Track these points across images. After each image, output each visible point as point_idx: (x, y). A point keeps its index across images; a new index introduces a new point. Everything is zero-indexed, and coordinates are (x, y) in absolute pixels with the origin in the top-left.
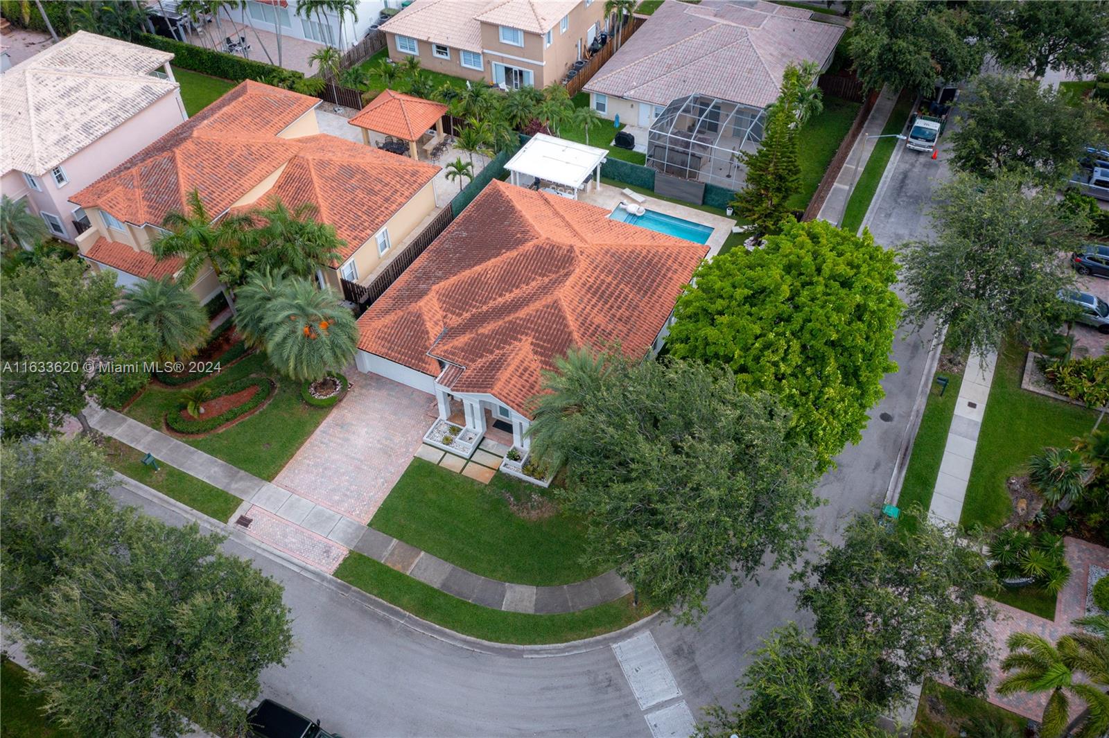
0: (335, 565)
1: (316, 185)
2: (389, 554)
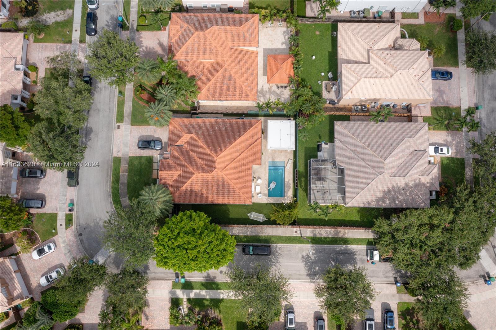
0: (116, 156)
1: (218, 74)
2: (124, 166)
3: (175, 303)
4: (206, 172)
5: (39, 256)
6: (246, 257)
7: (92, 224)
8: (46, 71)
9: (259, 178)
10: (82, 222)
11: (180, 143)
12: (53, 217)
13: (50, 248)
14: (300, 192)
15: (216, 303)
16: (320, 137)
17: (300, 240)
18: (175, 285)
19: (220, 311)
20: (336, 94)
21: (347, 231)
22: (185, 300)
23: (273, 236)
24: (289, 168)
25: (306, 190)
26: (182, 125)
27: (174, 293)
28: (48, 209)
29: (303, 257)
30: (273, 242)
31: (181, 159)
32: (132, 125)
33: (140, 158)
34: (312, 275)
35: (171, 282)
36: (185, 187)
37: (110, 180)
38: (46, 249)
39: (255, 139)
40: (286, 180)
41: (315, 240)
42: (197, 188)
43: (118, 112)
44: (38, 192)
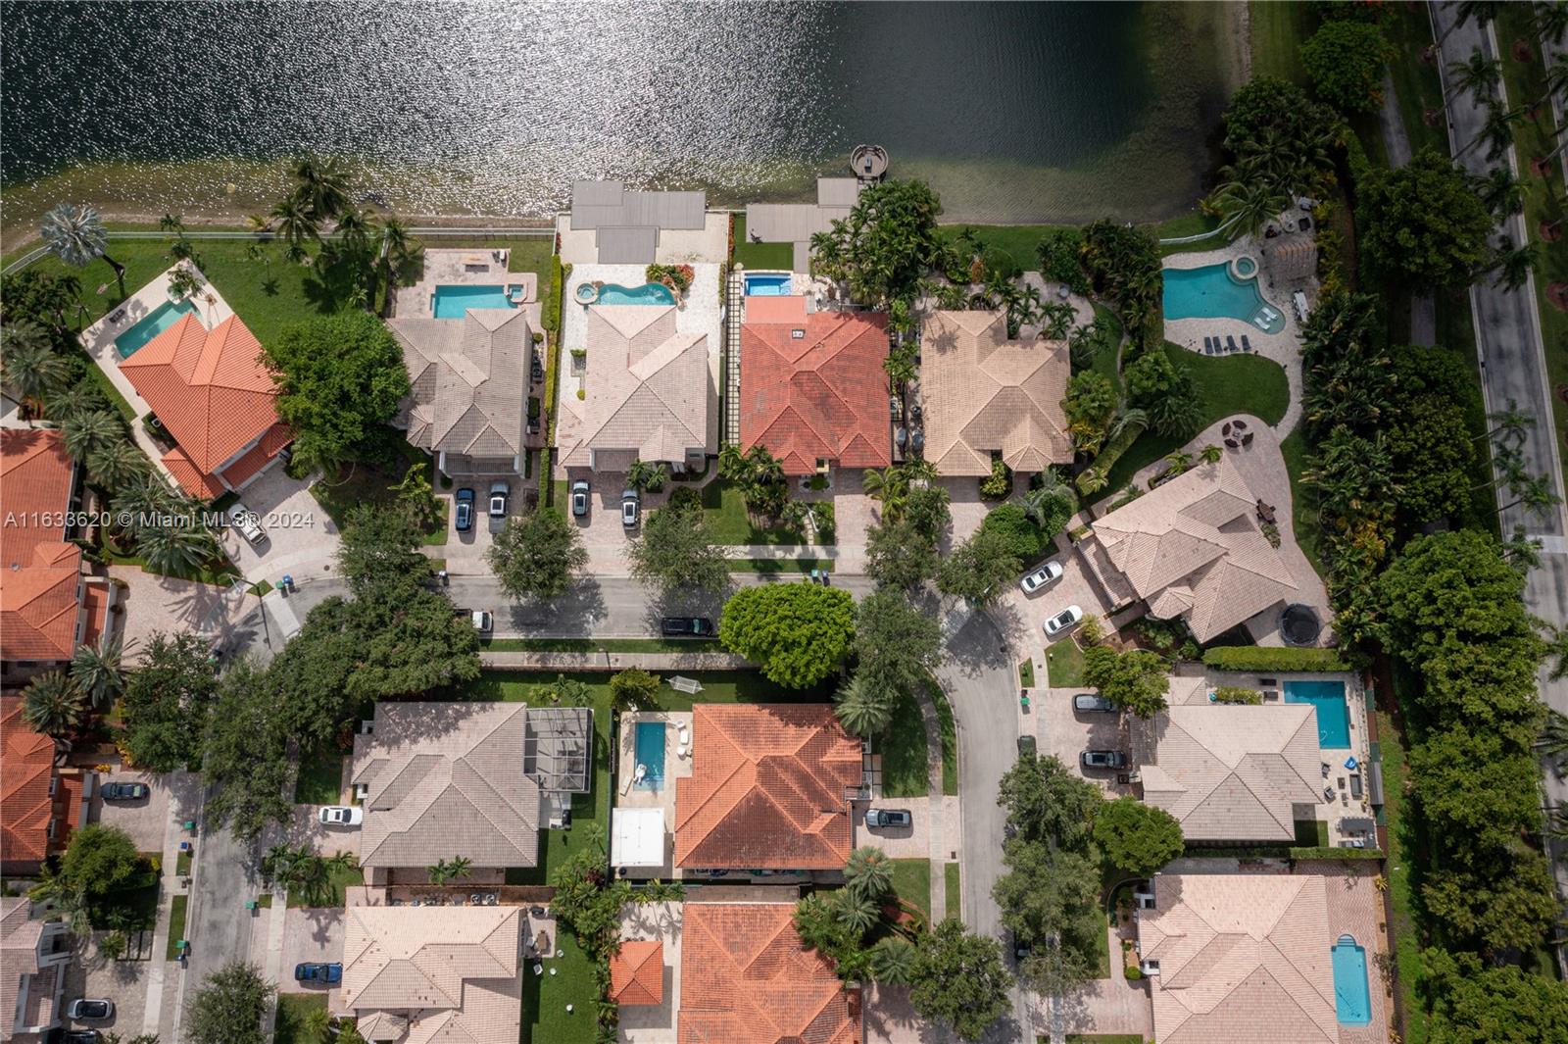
0: (953, 798)
1: (757, 955)
2: (937, 777)
3: (827, 537)
4: (774, 759)
5: (1068, 612)
6: (707, 614)
7: (984, 667)
8: (1109, 971)
9: (682, 757)
10: (1002, 672)
11: (828, 817)
12: (1056, 680)
13: (1051, 624)
14: (605, 732)
15: (756, 538)
16: (565, 839)
17: (610, 646)
18: (829, 566)
19: (750, 524)
20: (530, 930)
21: (526, 664)
22: (811, 542)
23: (658, 651)
24: (625, 780)
25: (597, 736)
26: (825, 852)
27: (829, 553)
28: (1066, 695)
29: (606, 616)
30: (657, 641)
31: (823, 784)
32: (928, 860)
33: (905, 794)
34: (591, 587)
35: (837, 571)
36: (814, 731)
37: (959, 752)
38: (1058, 624)
39: (687, 828)
40: (631, 754)
41: (584, 646)
42: (792, 729)
43: (958, 887)
44: (1090, 726)
